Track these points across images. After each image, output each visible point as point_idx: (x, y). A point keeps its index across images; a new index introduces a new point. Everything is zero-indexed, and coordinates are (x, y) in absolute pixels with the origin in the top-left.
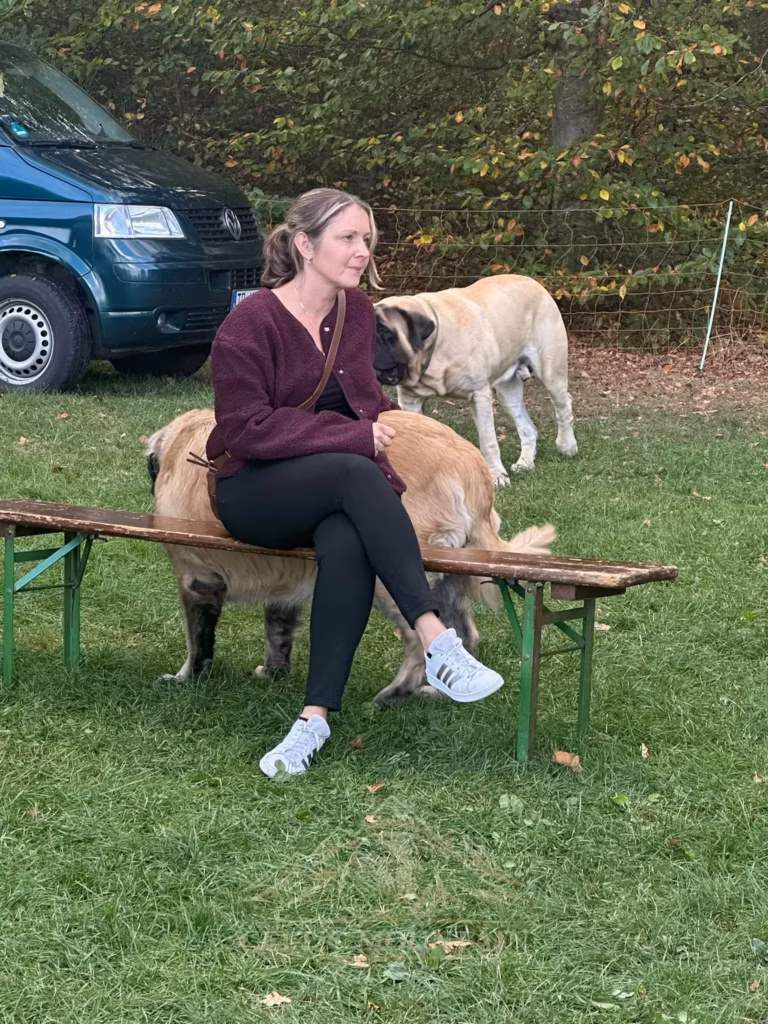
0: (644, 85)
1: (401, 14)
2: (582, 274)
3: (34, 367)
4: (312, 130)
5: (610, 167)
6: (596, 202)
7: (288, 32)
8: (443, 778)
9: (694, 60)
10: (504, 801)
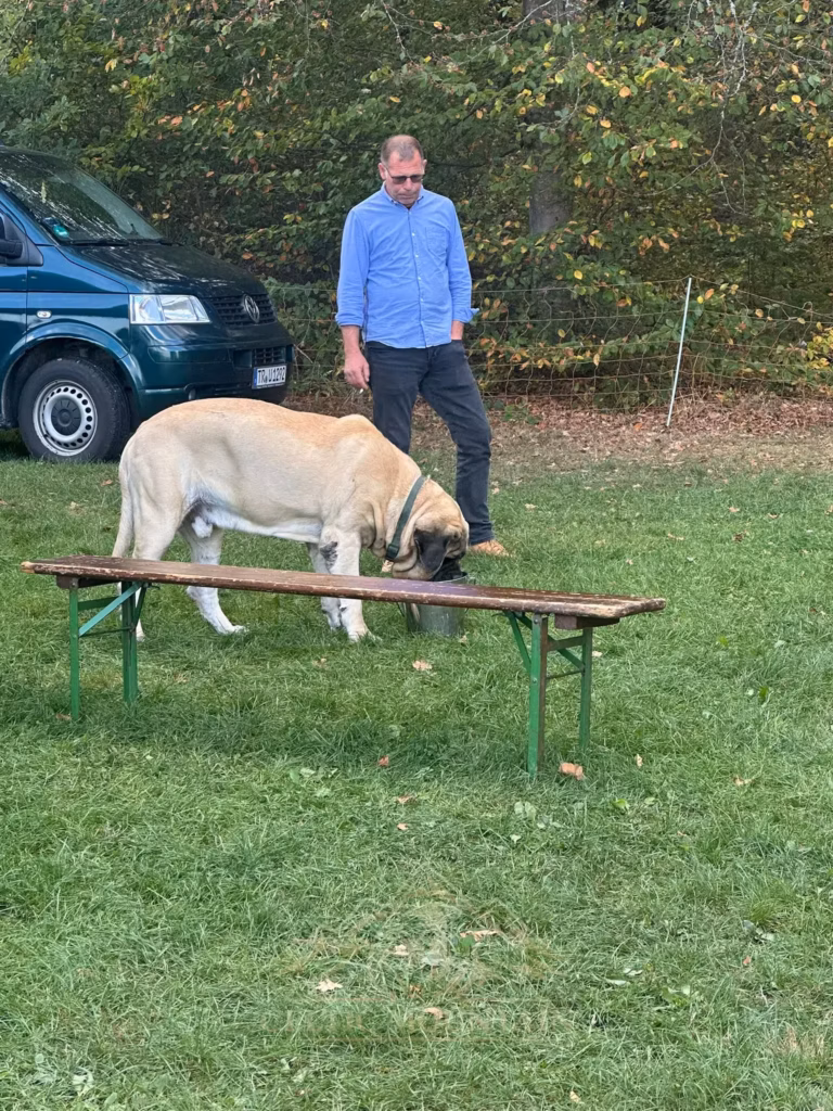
0: (612, 177)
1: (394, 119)
2: (560, 345)
3: (80, 440)
4: (317, 225)
5: (583, 251)
6: (571, 281)
7: (294, 138)
8: (463, 789)
9: (655, 153)
10: (518, 808)
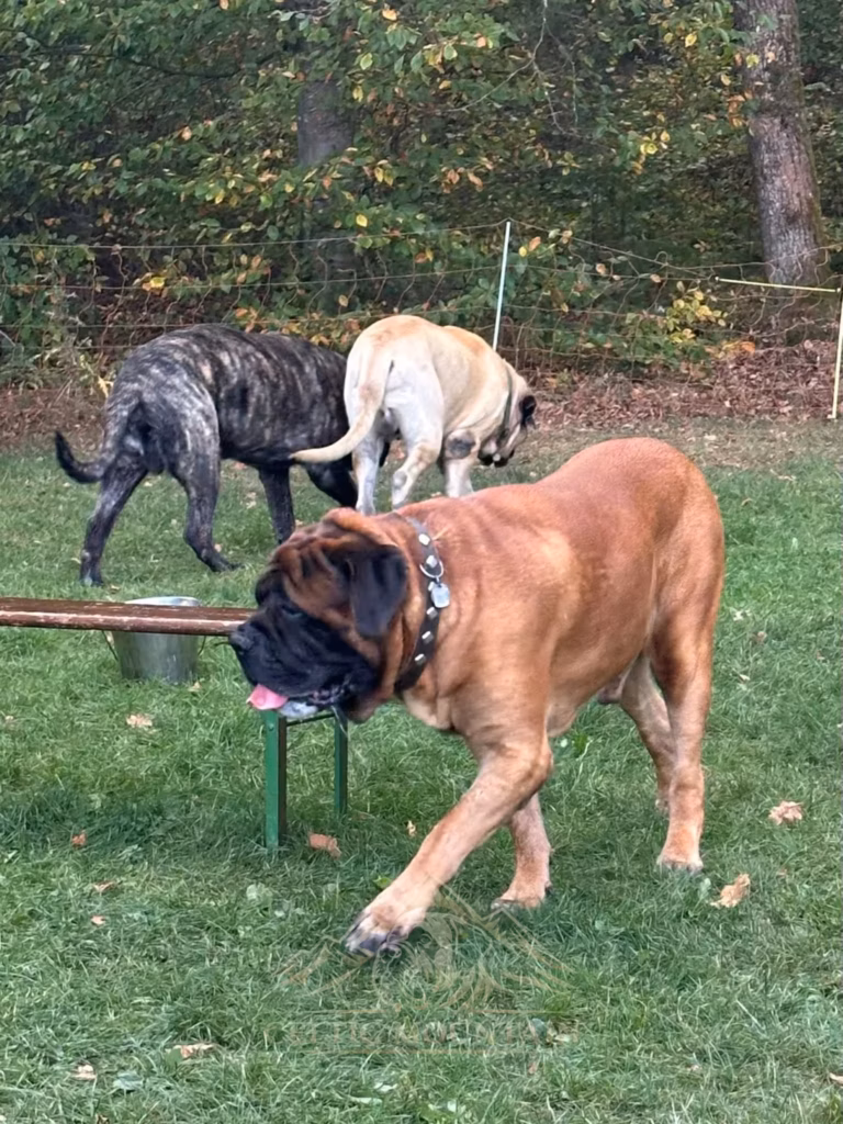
0: (402, 88)
1: (110, 11)
2: (343, 317)
4: (14, 157)
5: (367, 188)
6: (352, 229)
8: (180, 872)
9: (455, 54)
10: (253, 893)
